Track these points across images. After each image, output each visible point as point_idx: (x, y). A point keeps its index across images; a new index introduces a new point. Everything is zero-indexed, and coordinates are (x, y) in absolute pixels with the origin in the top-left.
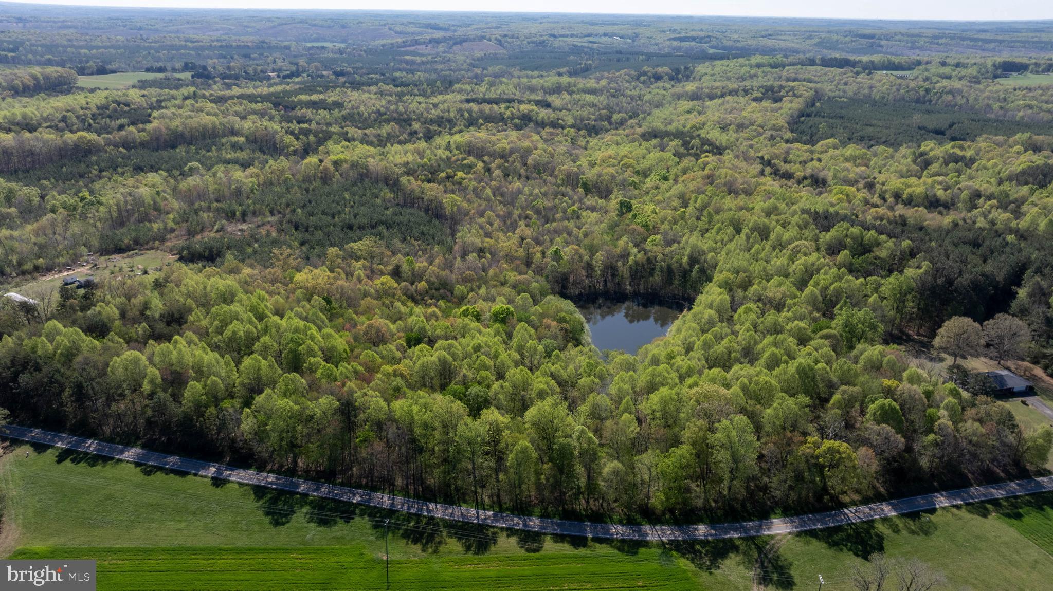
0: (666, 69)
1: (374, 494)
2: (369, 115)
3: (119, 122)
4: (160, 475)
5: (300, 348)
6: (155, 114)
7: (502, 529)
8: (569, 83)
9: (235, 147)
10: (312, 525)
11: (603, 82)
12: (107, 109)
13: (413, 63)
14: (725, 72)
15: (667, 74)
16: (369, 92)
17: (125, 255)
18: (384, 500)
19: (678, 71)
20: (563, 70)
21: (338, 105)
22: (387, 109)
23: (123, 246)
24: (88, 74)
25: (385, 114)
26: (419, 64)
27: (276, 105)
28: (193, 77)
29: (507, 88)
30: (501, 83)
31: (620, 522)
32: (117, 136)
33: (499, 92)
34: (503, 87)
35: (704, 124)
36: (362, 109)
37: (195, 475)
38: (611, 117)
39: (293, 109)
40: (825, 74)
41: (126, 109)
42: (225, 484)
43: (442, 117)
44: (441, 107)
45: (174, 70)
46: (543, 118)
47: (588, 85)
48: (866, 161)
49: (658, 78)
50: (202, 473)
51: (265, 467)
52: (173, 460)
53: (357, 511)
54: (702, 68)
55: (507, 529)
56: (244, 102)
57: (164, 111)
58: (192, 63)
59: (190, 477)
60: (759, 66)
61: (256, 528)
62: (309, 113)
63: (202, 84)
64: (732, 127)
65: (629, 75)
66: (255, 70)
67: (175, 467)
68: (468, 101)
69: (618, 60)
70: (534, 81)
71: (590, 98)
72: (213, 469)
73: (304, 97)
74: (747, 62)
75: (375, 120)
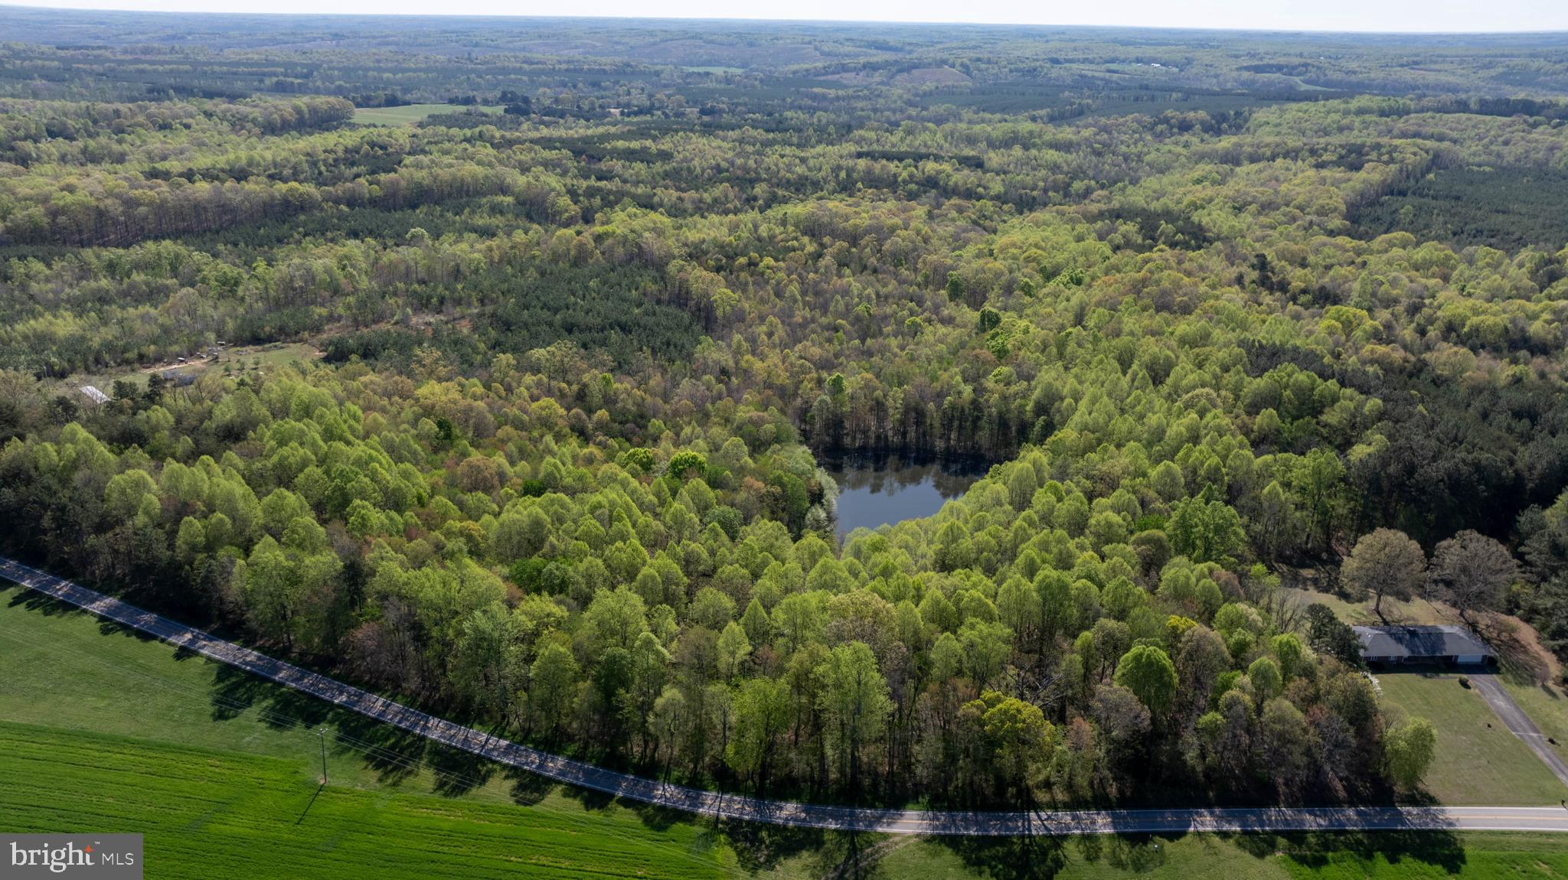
0: (1202, 114)
1: (367, 696)
2: (703, 171)
3: (355, 170)
4: (120, 636)
5: (349, 486)
6: (408, 160)
7: (505, 767)
8: (1031, 133)
9: (496, 210)
10: (263, 725)
11: (1086, 133)
12: (358, 152)
13: (824, 97)
14: (1300, 120)
15: (1202, 123)
16: (724, 139)
17: (259, 348)
18: (376, 704)
19: (1224, 118)
20: (1043, 112)
21: (665, 156)
22: (732, 164)
23: (262, 335)
24: (373, 106)
25: (727, 171)
26: (832, 101)
27: (577, 153)
28: (506, 111)
29: (930, 138)
30: (925, 129)
31: (678, 783)
32: (339, 189)
33: (917, 143)
34: (926, 136)
35: (1211, 200)
36: (696, 162)
37: (163, 641)
38: (1069, 185)
39: (600, 160)
40: (1474, 127)
41: (380, 152)
42: (189, 657)
43: (807, 178)
44: (811, 163)
45: (486, 102)
46: (956, 184)
47: (1060, 136)
48: (1446, 271)
49: (1185, 127)
50: (172, 639)
51: (255, 642)
52: (148, 618)
53: (330, 716)
54: (1260, 115)
55: (514, 768)
56: (537, 147)
57: (421, 157)
58: (512, 93)
59: (156, 643)
60: (1360, 112)
61: (191, 718)
62: (617, 165)
63: (512, 122)
64: (1253, 208)
65: (1139, 122)
66: (592, 104)
67: (144, 629)
68: (860, 155)
69: (1137, 99)
70: (977, 128)
71: (1052, 155)
72: (188, 636)
73: (621, 144)
74: (1343, 106)
75: (710, 179)
